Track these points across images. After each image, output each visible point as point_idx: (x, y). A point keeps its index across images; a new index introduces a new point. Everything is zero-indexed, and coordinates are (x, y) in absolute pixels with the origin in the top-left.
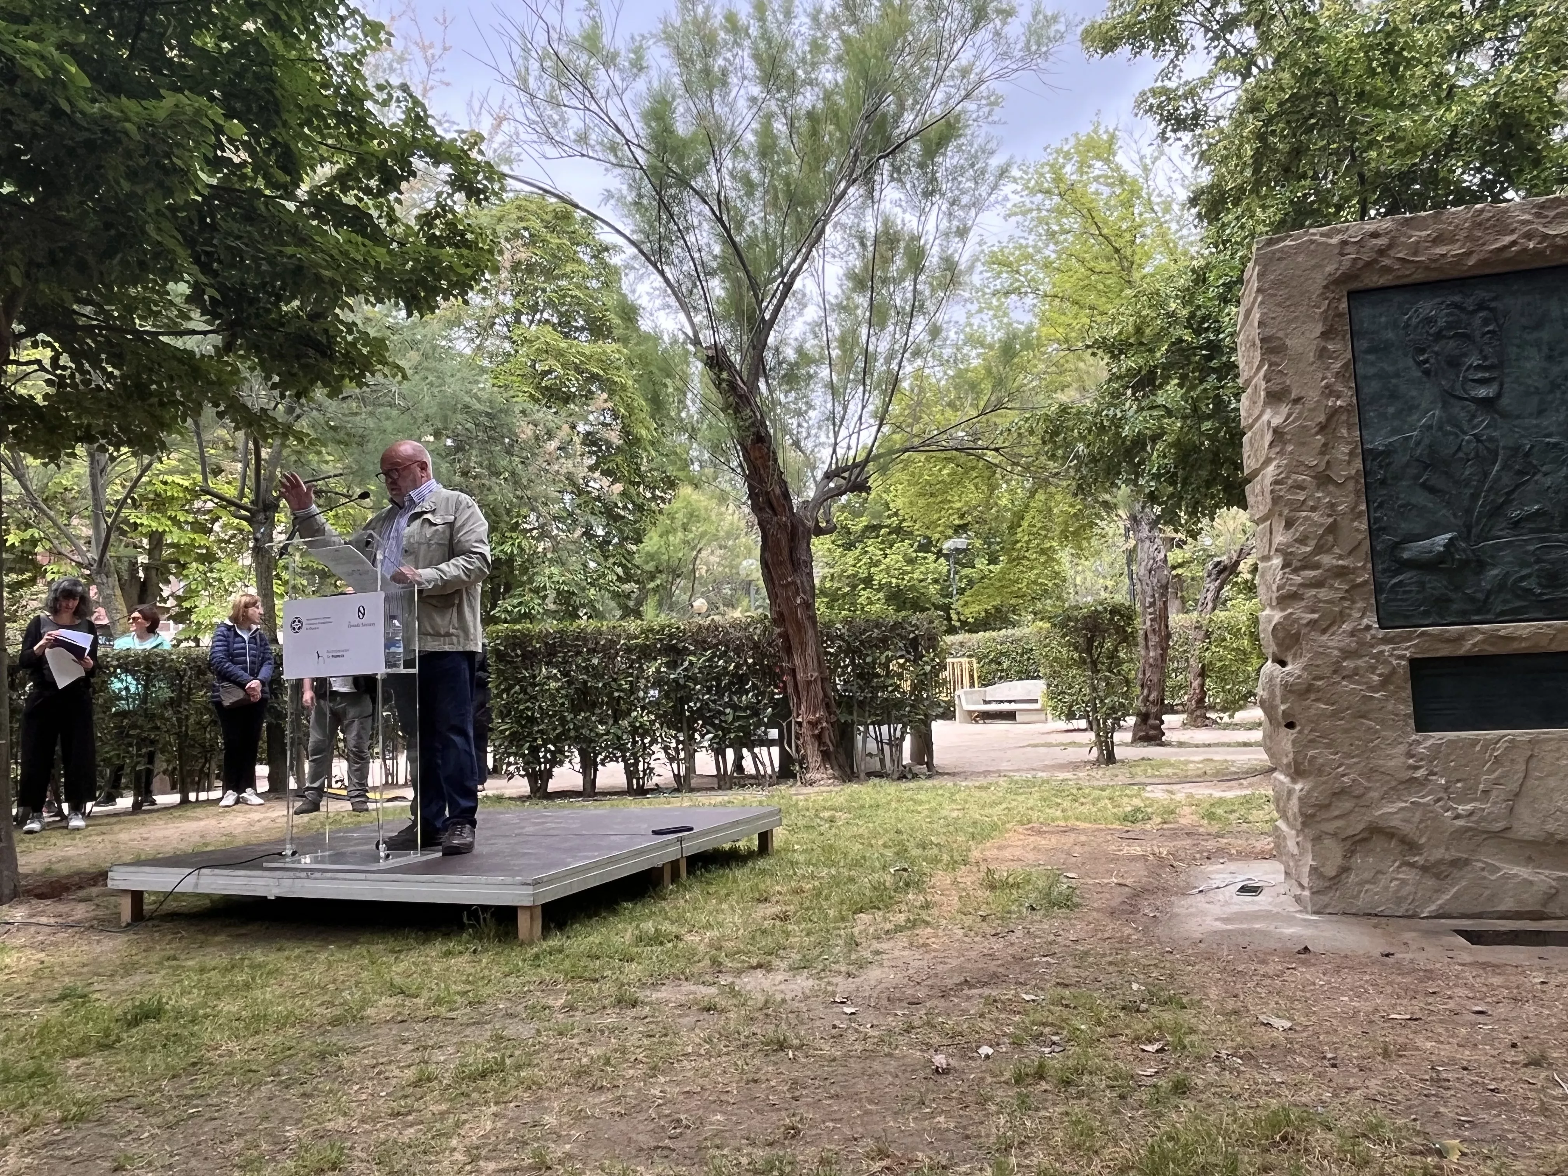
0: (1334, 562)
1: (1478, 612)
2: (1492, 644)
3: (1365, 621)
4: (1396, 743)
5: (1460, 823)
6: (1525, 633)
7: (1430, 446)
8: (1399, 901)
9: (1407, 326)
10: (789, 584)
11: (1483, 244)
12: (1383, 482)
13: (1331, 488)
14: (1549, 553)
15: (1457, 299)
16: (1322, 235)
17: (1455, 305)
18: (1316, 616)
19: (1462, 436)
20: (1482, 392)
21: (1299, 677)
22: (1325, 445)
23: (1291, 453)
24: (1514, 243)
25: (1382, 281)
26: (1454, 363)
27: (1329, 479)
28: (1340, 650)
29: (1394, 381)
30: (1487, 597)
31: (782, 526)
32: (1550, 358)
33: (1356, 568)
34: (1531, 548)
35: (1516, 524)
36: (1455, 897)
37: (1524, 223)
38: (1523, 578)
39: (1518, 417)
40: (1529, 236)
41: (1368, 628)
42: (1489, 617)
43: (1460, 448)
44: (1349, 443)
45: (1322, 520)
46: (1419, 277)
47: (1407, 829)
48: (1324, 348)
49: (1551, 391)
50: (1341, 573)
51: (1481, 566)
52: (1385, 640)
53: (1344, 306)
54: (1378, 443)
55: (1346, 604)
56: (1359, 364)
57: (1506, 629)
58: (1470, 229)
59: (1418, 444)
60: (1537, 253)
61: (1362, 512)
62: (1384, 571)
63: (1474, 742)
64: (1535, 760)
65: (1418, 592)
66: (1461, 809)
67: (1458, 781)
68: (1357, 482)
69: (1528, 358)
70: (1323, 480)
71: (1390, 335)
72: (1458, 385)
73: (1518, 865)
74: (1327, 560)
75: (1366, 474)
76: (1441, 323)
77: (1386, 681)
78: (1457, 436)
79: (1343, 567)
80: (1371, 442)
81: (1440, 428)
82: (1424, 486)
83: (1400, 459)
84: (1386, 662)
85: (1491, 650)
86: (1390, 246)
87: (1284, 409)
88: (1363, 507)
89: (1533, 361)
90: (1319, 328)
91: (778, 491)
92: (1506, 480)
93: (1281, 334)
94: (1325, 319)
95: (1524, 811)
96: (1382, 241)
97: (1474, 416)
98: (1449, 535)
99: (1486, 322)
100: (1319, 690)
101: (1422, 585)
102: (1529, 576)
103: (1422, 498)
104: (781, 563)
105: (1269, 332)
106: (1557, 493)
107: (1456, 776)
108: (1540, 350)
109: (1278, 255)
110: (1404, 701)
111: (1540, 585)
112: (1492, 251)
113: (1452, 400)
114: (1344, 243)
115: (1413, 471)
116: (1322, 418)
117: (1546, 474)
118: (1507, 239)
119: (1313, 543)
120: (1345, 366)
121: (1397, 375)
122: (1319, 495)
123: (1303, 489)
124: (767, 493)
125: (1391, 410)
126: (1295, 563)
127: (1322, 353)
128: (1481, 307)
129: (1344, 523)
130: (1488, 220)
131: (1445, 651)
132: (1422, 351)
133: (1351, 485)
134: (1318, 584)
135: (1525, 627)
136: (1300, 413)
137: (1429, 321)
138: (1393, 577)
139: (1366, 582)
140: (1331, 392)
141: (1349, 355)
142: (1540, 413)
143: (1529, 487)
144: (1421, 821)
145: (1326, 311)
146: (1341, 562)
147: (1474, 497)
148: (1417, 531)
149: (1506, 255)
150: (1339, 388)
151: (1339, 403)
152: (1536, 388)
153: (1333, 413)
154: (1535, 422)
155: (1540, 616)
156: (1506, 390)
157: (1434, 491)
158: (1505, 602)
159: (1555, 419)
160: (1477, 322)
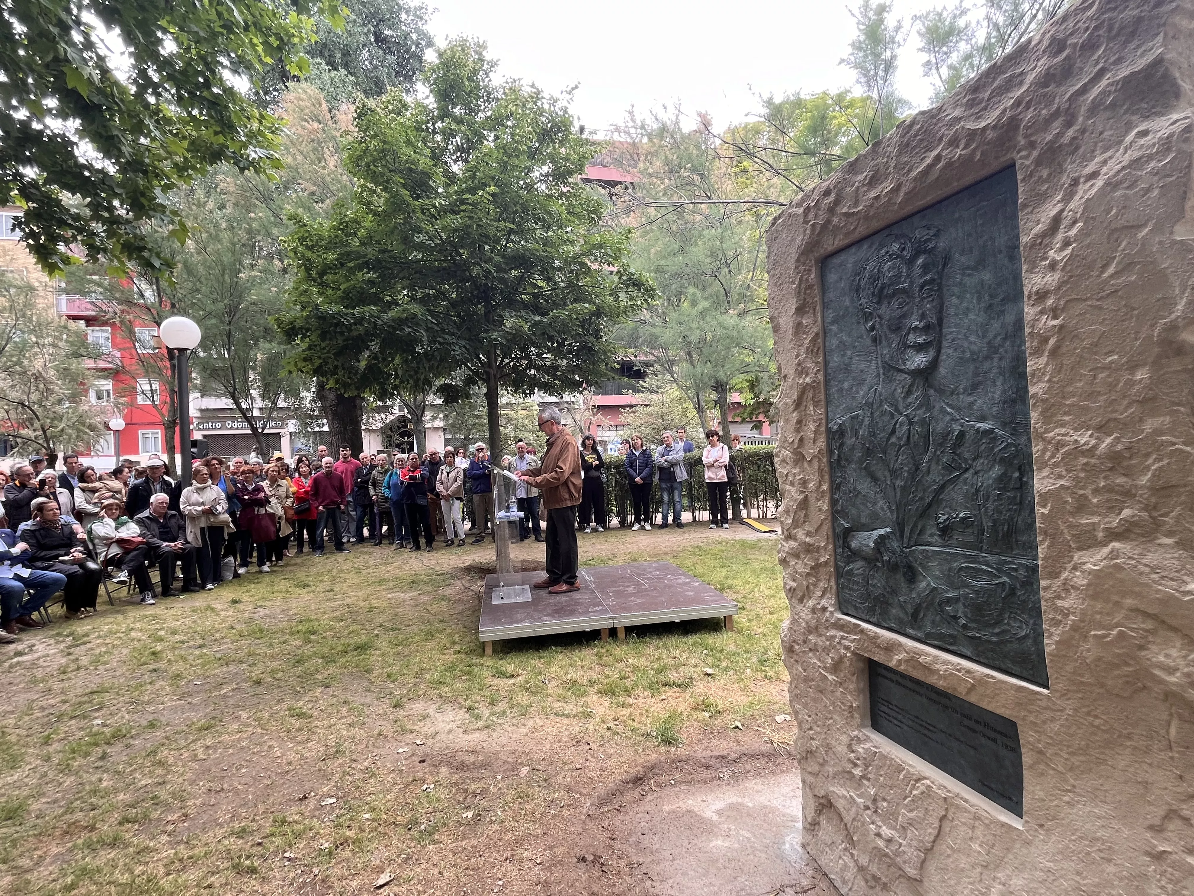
1: (910, 625)
2: (916, 668)
3: (824, 602)
4: (842, 730)
5: (881, 843)
7: (869, 427)
9: (858, 287)
11: (909, 171)
12: (839, 463)
13: (804, 465)
15: (897, 246)
17: (895, 256)
19: (897, 417)
20: (918, 361)
22: (799, 422)
24: (938, 158)
25: (838, 242)
26: (896, 327)
27: (802, 456)
28: (805, 622)
32: (990, 308)
33: (818, 548)
34: (959, 566)
35: (945, 531)
37: (953, 123)
38: (949, 601)
40: (954, 142)
41: (825, 609)
42: (920, 635)
43: (893, 431)
44: (816, 420)
46: (862, 229)
47: (847, 817)
48: (799, 324)
49: (987, 358)
50: (808, 549)
51: (911, 574)
52: (839, 626)
54: (836, 421)
55: (812, 580)
59: (861, 424)
61: (825, 491)
62: (842, 555)
63: (899, 768)
64: (948, 824)
65: (863, 586)
66: (884, 830)
67: (884, 799)
68: (821, 460)
69: (968, 312)
70: (799, 456)
71: (848, 301)
72: (897, 355)
74: (801, 535)
75: (831, 452)
76: (884, 280)
77: (837, 665)
78: (892, 416)
79: (811, 544)
80: (833, 420)
81: (880, 407)
82: (866, 470)
83: (850, 440)
84: (836, 648)
86: (837, 202)
88: (826, 487)
89: (972, 316)
90: (794, 305)
92: (936, 474)
94: (798, 294)
95: (932, 873)
97: (908, 393)
98: (884, 531)
99: (924, 269)
101: (865, 579)
102: (957, 600)
103: (865, 484)
106: (985, 499)
107: (884, 793)
108: (979, 300)
111: (965, 616)
112: (915, 179)
113: (891, 373)
114: (807, 210)
115: (858, 454)
116: (796, 396)
118: (932, 155)
119: (791, 516)
120: (814, 340)
122: (795, 471)
125: (846, 385)
127: (798, 328)
128: (919, 252)
129: (812, 500)
130: (916, 135)
132: (870, 316)
133: (816, 464)
136: (786, 390)
137: (874, 279)
138: (846, 564)
139: (826, 563)
140: (802, 369)
141: (820, 327)
142: (974, 387)
143: (957, 487)
144: (855, 819)
145: (798, 286)
146: (808, 539)
148: (863, 520)
150: (809, 364)
151: (808, 380)
152: (973, 353)
153: (803, 391)
154: (970, 399)
155: (969, 653)
156: (943, 357)
157: (874, 478)
158: (933, 623)
159: (990, 395)
160: (916, 271)
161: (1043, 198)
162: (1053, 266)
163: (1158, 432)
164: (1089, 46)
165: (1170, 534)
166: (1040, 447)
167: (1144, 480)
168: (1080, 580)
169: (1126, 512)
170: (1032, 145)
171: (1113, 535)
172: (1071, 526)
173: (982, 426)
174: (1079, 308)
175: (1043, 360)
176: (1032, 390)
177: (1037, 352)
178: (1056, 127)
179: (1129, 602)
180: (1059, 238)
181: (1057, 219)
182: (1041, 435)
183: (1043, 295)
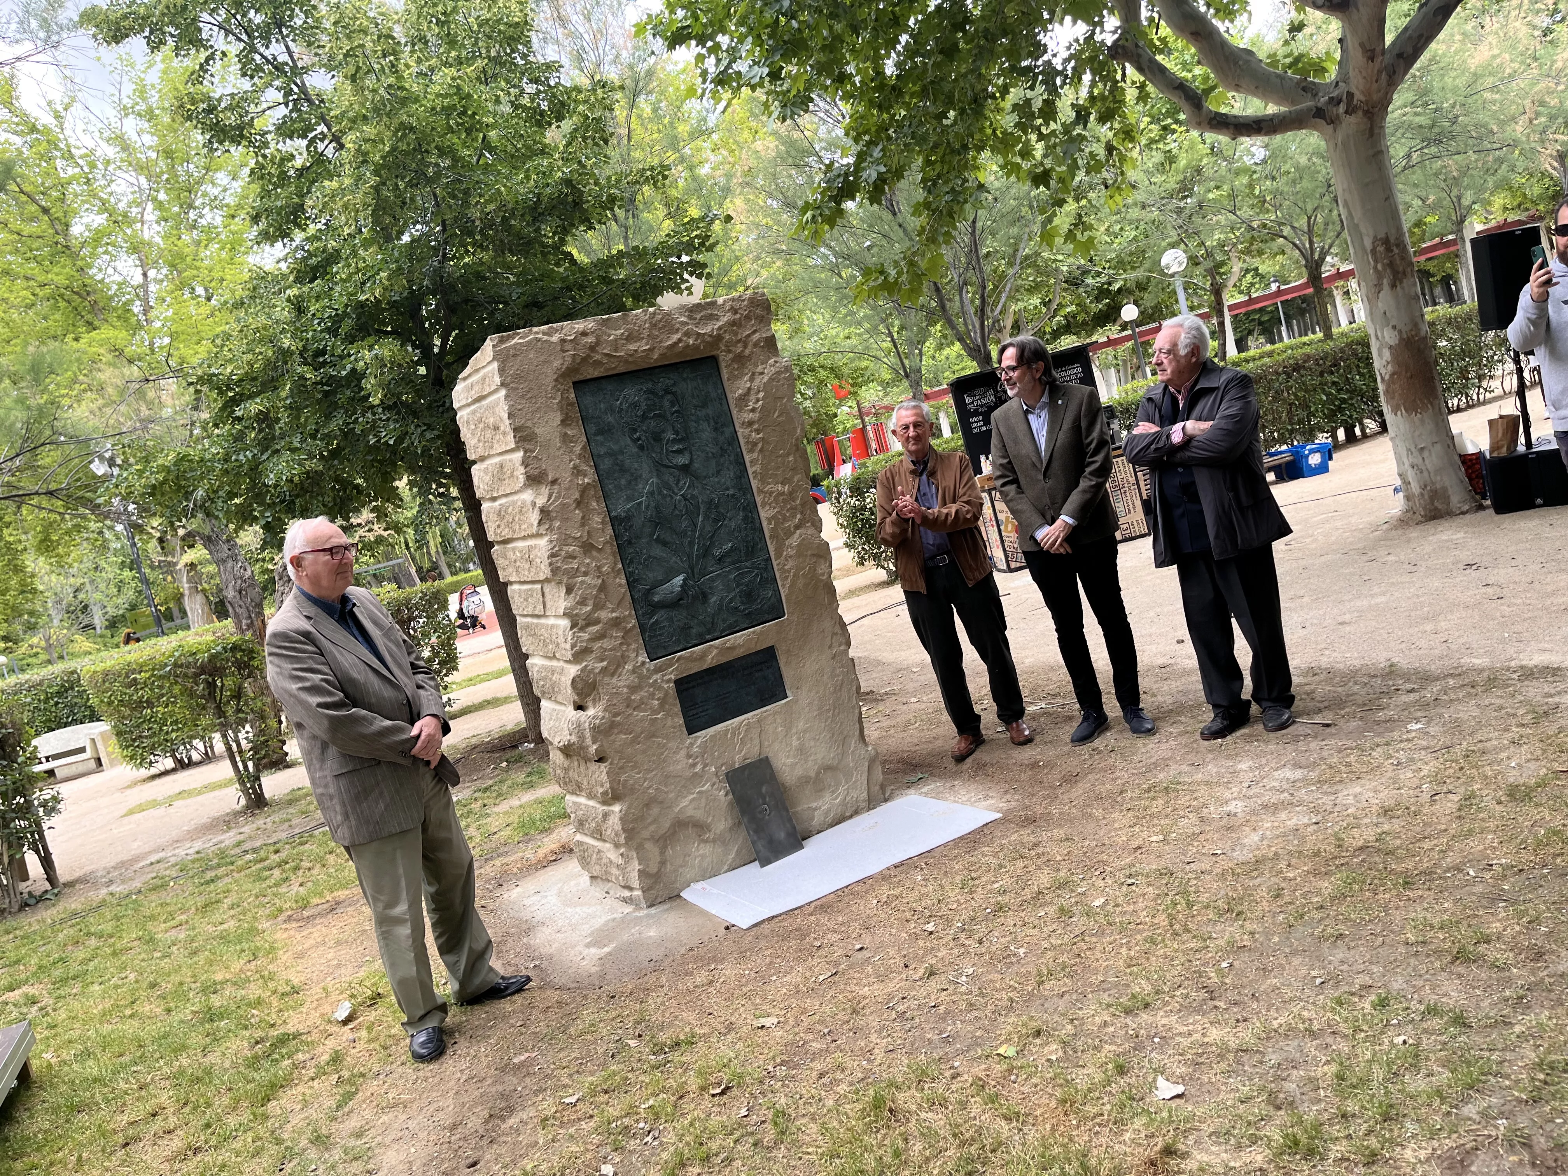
0: (609, 615)
2: (724, 654)
3: (640, 659)
4: (678, 749)
6: (741, 642)
7: (655, 508)
9: (621, 409)
11: (660, 342)
12: (629, 542)
13: (594, 553)
14: (743, 578)
16: (544, 334)
17: (650, 391)
18: (604, 663)
19: (675, 497)
20: (682, 460)
21: (602, 717)
22: (583, 518)
23: (558, 528)
24: (680, 340)
25: (596, 374)
26: (657, 437)
27: (592, 546)
28: (628, 687)
29: (620, 457)
30: (713, 619)
32: (716, 429)
33: (625, 617)
34: (733, 576)
35: (720, 560)
37: (684, 324)
38: (731, 601)
39: (706, 477)
40: (687, 334)
41: (643, 663)
42: (717, 634)
43: (675, 507)
44: (599, 514)
45: (593, 582)
46: (622, 369)
47: (699, 815)
48: (566, 434)
49: (721, 456)
50: (616, 623)
51: (704, 597)
52: (658, 670)
53: (573, 395)
54: (620, 510)
55: (624, 648)
56: (593, 445)
58: (650, 329)
59: (647, 507)
60: (696, 347)
62: (644, 615)
63: (726, 731)
64: (763, 733)
65: (669, 626)
69: (703, 431)
70: (588, 547)
71: (610, 419)
72: (664, 456)
74: (604, 615)
75: (617, 536)
76: (643, 406)
77: (663, 702)
78: (671, 497)
79: (616, 618)
80: (615, 511)
81: (660, 493)
82: (658, 540)
83: (638, 521)
84: (660, 688)
85: (724, 660)
86: (598, 343)
87: (545, 490)
89: (706, 433)
90: (558, 418)
92: (708, 528)
93: (529, 424)
94: (561, 409)
96: (590, 339)
97: (679, 481)
98: (681, 577)
99: (673, 405)
100: (619, 724)
101: (670, 619)
102: (735, 598)
103: (658, 551)
105: (519, 422)
106: (739, 532)
107: (721, 762)
108: (709, 424)
110: (677, 715)
111: (742, 603)
113: (663, 469)
114: (563, 341)
115: (647, 530)
116: (577, 495)
117: (731, 519)
118: (675, 337)
119: (591, 602)
120: (584, 448)
121: (621, 452)
122: (587, 561)
123: (574, 558)
125: (623, 482)
126: (581, 623)
127: (565, 438)
128: (667, 391)
129: (610, 581)
131: (695, 668)
132: (635, 431)
133: (608, 549)
134: (600, 636)
136: (559, 492)
137: (635, 405)
138: (650, 619)
140: (578, 472)
141: (584, 438)
142: (718, 472)
143: (723, 530)
144: (706, 805)
145: (560, 401)
146: (613, 615)
147: (691, 543)
148: (659, 578)
149: (677, 350)
150: (583, 467)
151: (586, 480)
152: (713, 454)
153: (584, 490)
154: (716, 480)
155: (746, 625)
156: (695, 457)
157: (665, 544)
158: (724, 620)
159: (728, 476)
160: (667, 404)
161: (737, 378)
162: (753, 410)
163: (799, 481)
164: (748, 318)
165: (809, 522)
166: (761, 496)
167: (799, 502)
168: (792, 552)
169: (799, 516)
170: (729, 351)
171: (797, 527)
172: (782, 530)
173: (730, 492)
174: (768, 430)
175: (755, 455)
176: (750, 471)
177: (751, 451)
178: (739, 348)
179: (810, 553)
180: (753, 398)
181: (749, 389)
182: (760, 491)
183: (750, 423)
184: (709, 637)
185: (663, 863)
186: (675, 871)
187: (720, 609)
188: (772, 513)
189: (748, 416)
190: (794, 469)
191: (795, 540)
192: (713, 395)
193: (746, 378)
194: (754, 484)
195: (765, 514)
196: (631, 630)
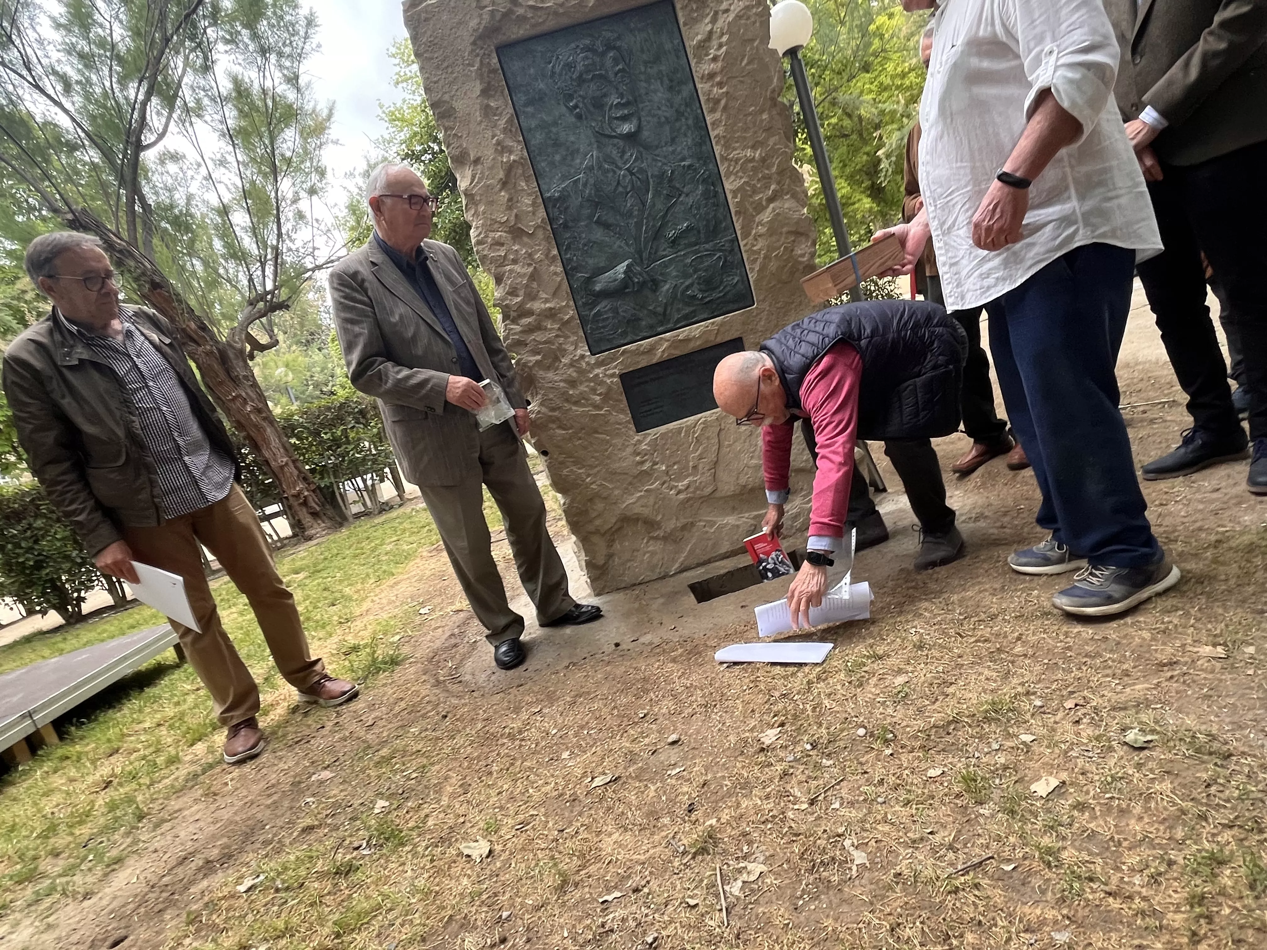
0: (543, 306)
1: (661, 323)
2: (675, 348)
3: (579, 352)
4: (624, 447)
5: (682, 496)
6: (697, 333)
7: (595, 185)
8: (653, 568)
9: (553, 73)
10: (235, 398)
12: (565, 226)
13: (525, 239)
14: (702, 263)
15: (587, 42)
17: (587, 49)
18: (539, 357)
19: (618, 172)
20: (626, 128)
21: (539, 412)
22: (510, 200)
23: (484, 213)
25: (522, 32)
26: (598, 104)
27: (521, 231)
28: (565, 381)
29: (554, 130)
30: (665, 310)
31: (209, 354)
32: (671, 89)
33: (560, 309)
34: (689, 261)
35: (674, 242)
36: (691, 552)
38: (688, 288)
39: (657, 147)
41: (582, 357)
42: (670, 326)
43: (618, 183)
44: (529, 195)
45: (524, 271)
46: (551, 24)
47: (646, 512)
48: (488, 106)
49: (677, 120)
50: (551, 314)
51: (655, 285)
52: (599, 364)
53: (495, 60)
54: (554, 190)
55: (561, 340)
56: (522, 118)
57: (683, 333)
59: (585, 185)
61: (554, 256)
62: (585, 304)
63: (679, 430)
64: (723, 433)
65: (613, 318)
66: (681, 485)
67: (674, 464)
68: (544, 229)
69: (655, 91)
70: (517, 233)
71: (542, 86)
72: (606, 126)
73: (728, 515)
74: (537, 306)
75: (551, 220)
76: (580, 67)
77: (606, 397)
78: (615, 172)
79: (551, 309)
80: (548, 191)
81: (600, 167)
82: (598, 222)
83: (575, 202)
84: (602, 383)
85: (677, 353)
87: (468, 172)
88: (555, 252)
89: (660, 94)
90: (477, 87)
91: (193, 325)
92: (659, 206)
93: (446, 97)
94: (481, 76)
95: (723, 476)
97: (623, 153)
98: (626, 263)
99: (616, 61)
100: (556, 419)
101: (615, 310)
102: (692, 285)
103: (599, 234)
104: (221, 383)
105: (436, 97)
106: (698, 209)
107: (673, 460)
108: (662, 83)
109: (423, 15)
110: (622, 411)
111: (701, 290)
113: (604, 140)
115: (586, 212)
116: (501, 175)
117: (687, 195)
119: (522, 293)
120: (510, 121)
121: (555, 124)
122: (516, 247)
123: (502, 245)
124: (184, 330)
125: (558, 157)
126: (512, 314)
127: (487, 111)
128: (609, 47)
129: (543, 268)
131: (643, 362)
132: (570, 97)
133: (540, 234)
134: (535, 328)
135: (697, 328)
136: (483, 173)
137: (569, 66)
138: (591, 309)
139: (572, 318)
140: (503, 148)
141: (512, 111)
142: (673, 140)
143: (677, 209)
144: (655, 503)
145: (480, 69)
146: (548, 305)
147: (639, 225)
148: (602, 264)
150: (510, 143)
151: (512, 158)
152: (666, 118)
153: (510, 169)
154: (671, 149)
155: (706, 316)
156: (644, 123)
157: (607, 226)
158: (678, 310)
159: (685, 144)
160: (609, 62)
161: (696, 21)
162: (715, 59)
163: (775, 144)
165: (787, 193)
166: (726, 165)
167: (774, 169)
168: (762, 230)
169: (773, 187)
171: (771, 200)
172: (752, 203)
173: (686, 163)
174: (734, 81)
175: (717, 115)
176: (713, 134)
177: (713, 110)
179: (785, 230)
180: (715, 43)
181: (711, 32)
182: (724, 159)
183: (711, 76)
184: (660, 329)
185: (610, 556)
186: (623, 564)
187: (674, 297)
188: (738, 183)
189: (707, 67)
190: (768, 130)
191: (766, 216)
192: (668, 46)
193: (707, 20)
194: (717, 149)
195: (729, 185)
196: (568, 321)
